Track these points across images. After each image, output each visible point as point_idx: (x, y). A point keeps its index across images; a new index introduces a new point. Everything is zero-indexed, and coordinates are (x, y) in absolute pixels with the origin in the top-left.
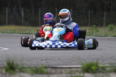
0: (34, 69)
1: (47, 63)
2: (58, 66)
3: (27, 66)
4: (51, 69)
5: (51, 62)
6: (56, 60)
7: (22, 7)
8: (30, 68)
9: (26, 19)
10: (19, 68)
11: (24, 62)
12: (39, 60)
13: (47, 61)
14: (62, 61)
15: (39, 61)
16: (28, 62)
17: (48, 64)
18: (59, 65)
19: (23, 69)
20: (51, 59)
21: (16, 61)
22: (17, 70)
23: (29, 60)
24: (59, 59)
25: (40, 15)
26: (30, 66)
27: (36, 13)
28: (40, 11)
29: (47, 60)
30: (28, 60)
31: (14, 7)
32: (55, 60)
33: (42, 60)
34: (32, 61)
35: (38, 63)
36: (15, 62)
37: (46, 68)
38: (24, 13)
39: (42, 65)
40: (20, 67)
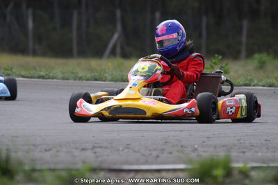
0: (64, 174)
1: (97, 157)
2: (126, 167)
3: (44, 167)
4: (108, 175)
5: (108, 155)
6: (121, 149)
7: (28, 6)
8: (53, 170)
9: (38, 38)
10: (25, 172)
11: (37, 154)
12: (77, 148)
13: (95, 153)
14: (135, 151)
15: (76, 153)
16: (47, 153)
17: (100, 159)
18: (127, 163)
19: (36, 175)
20: (106, 148)
21: (16, 152)
22: (19, 177)
23: (50, 150)
24: (128, 146)
25: (75, 26)
26: (52, 166)
27: (66, 23)
28: (75, 16)
29: (97, 150)
30: (46, 150)
31: (6, 6)
32: (118, 150)
33: (83, 149)
34: (58, 151)
35: (74, 156)
36: (13, 155)
37: (94, 170)
38: (34, 21)
39: (84, 162)
40: (27, 168)
